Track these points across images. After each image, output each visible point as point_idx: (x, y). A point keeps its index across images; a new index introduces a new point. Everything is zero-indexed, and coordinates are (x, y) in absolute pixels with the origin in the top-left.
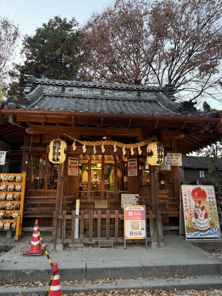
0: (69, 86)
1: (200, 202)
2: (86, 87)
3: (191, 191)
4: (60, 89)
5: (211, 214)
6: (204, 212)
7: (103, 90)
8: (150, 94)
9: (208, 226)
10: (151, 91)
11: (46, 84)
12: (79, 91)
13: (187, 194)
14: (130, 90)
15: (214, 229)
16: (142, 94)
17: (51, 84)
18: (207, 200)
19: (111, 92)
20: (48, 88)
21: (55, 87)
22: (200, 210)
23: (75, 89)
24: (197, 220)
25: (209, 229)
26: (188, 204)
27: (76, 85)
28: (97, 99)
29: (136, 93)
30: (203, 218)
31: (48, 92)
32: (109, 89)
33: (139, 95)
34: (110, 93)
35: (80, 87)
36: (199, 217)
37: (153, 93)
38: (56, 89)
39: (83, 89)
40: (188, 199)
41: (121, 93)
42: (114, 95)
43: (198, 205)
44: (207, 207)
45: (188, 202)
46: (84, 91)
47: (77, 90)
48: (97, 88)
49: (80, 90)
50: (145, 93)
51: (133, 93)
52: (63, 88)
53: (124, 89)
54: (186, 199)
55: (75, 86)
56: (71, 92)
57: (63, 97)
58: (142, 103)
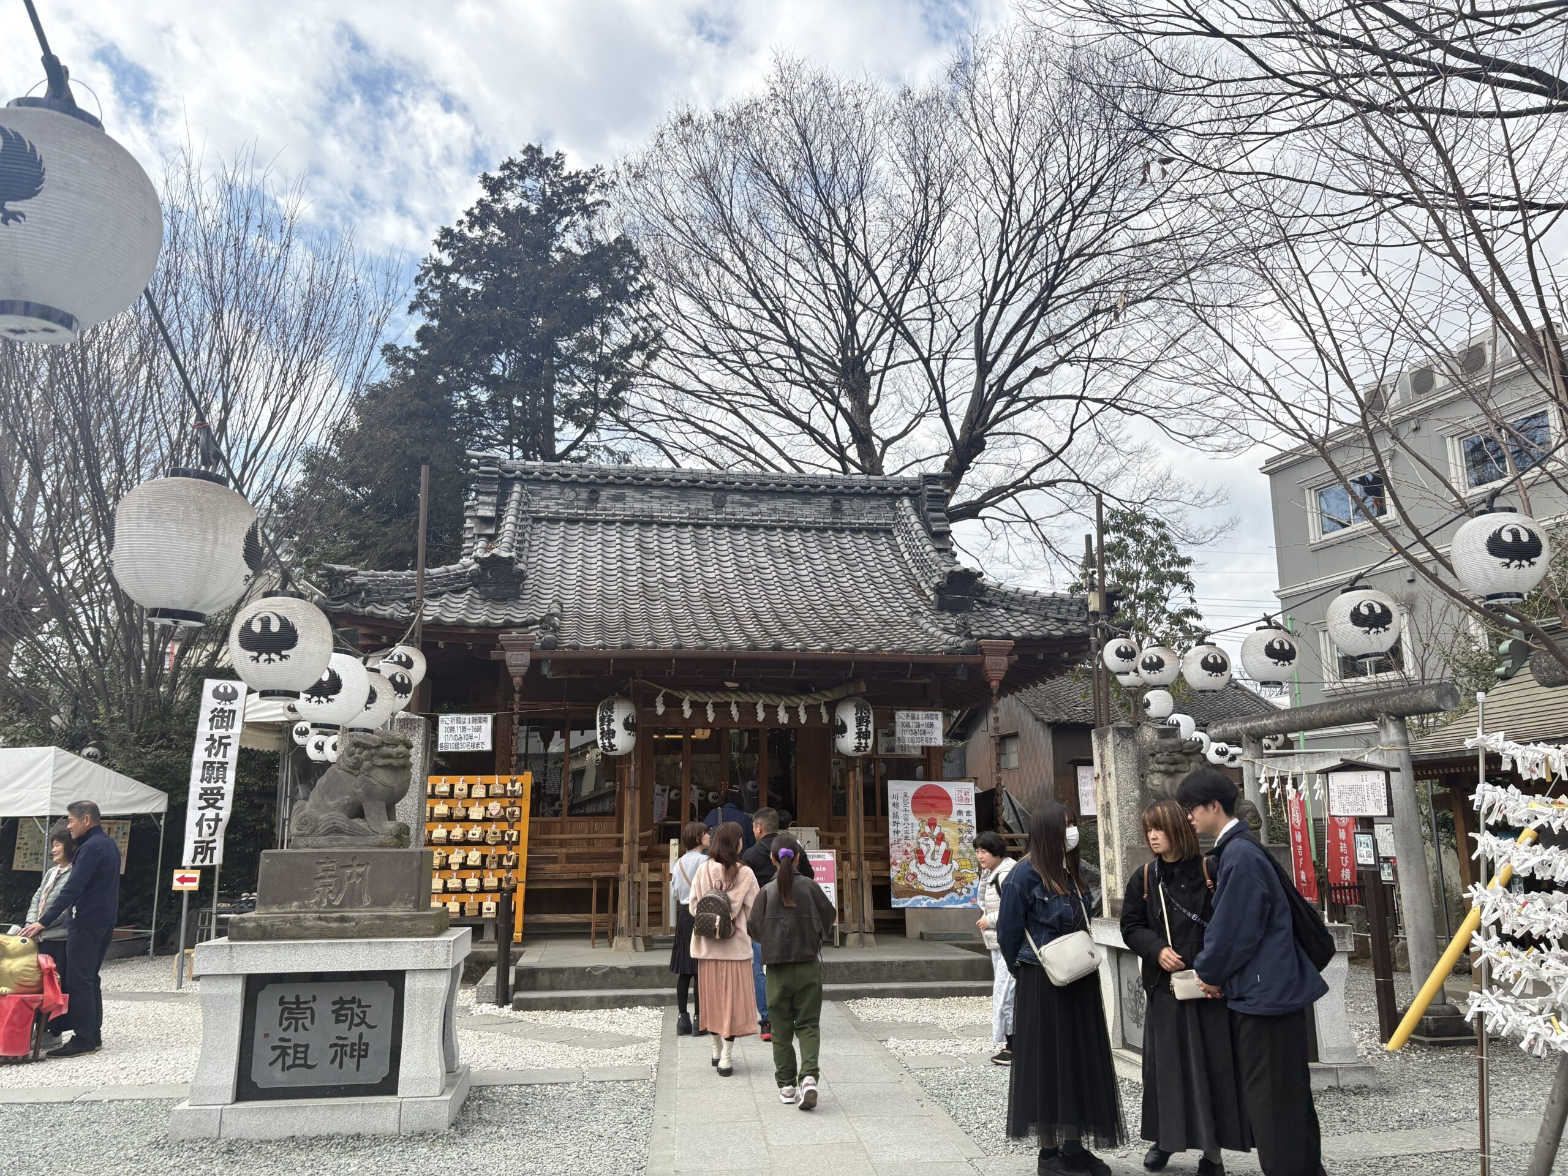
0: (611, 484)
1: (932, 824)
2: (666, 486)
3: (911, 794)
4: (584, 495)
5: (960, 852)
6: (943, 846)
7: (719, 494)
8: (873, 503)
9: (948, 881)
10: (874, 495)
11: (537, 480)
12: (642, 500)
13: (900, 801)
14: (807, 492)
15: (964, 890)
16: (846, 505)
17: (555, 481)
18: (954, 818)
19: (746, 499)
20: (545, 494)
21: (567, 490)
22: (931, 842)
23: (629, 492)
24: (923, 867)
25: (952, 890)
26: (901, 828)
27: (636, 482)
28: (703, 526)
29: (826, 502)
30: (938, 862)
31: (547, 507)
32: (738, 490)
33: (836, 509)
34: (743, 504)
35: (649, 486)
36: (928, 860)
37: (883, 502)
38: (570, 494)
39: (656, 492)
40: (901, 814)
41: (780, 504)
42: (755, 510)
43: (927, 829)
44: (950, 833)
45: (901, 820)
46: (660, 498)
47: (638, 495)
48: (703, 488)
49: (646, 498)
50: (857, 502)
51: (815, 501)
52: (593, 492)
53: (787, 491)
54: (895, 815)
55: (629, 485)
56: (619, 505)
57: (595, 522)
58: (846, 539)
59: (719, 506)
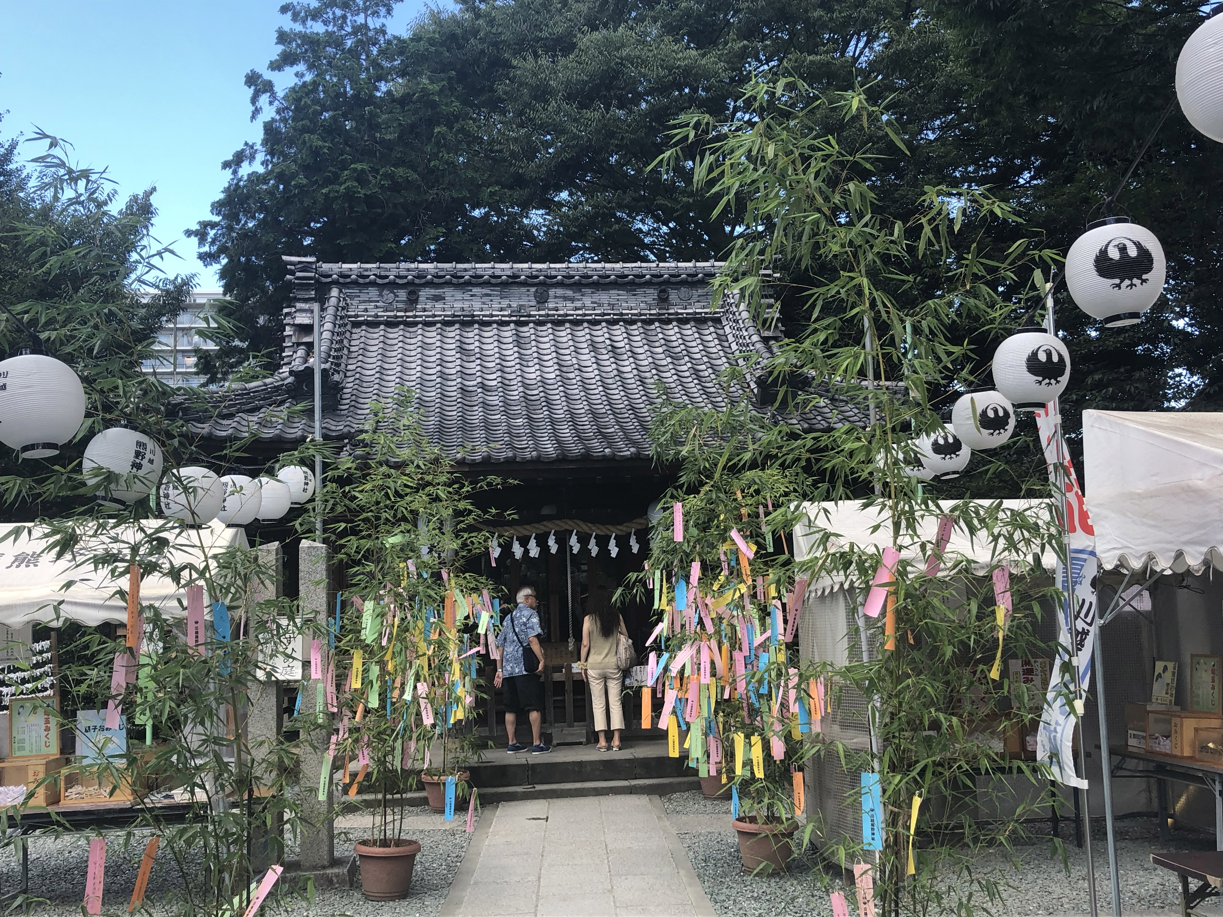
0: (430, 284)
2: (487, 284)
4: (403, 296)
7: (541, 289)
8: (701, 293)
10: (701, 283)
11: (355, 283)
12: (462, 299)
14: (632, 283)
17: (373, 284)
19: (569, 293)
20: (364, 297)
21: (385, 292)
23: (448, 292)
27: (455, 281)
28: (526, 324)
29: (652, 294)
31: (366, 310)
32: (560, 285)
33: (663, 300)
34: (565, 298)
35: (468, 283)
38: (388, 296)
39: (476, 290)
41: (604, 297)
42: (578, 304)
46: (480, 297)
47: (459, 295)
48: (524, 284)
49: (467, 296)
50: (684, 292)
51: (639, 291)
52: (412, 293)
53: (611, 283)
55: (448, 284)
56: (439, 305)
57: (415, 324)
58: (672, 331)
59: (542, 300)
